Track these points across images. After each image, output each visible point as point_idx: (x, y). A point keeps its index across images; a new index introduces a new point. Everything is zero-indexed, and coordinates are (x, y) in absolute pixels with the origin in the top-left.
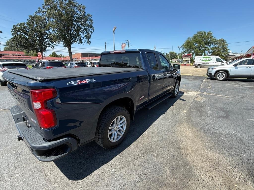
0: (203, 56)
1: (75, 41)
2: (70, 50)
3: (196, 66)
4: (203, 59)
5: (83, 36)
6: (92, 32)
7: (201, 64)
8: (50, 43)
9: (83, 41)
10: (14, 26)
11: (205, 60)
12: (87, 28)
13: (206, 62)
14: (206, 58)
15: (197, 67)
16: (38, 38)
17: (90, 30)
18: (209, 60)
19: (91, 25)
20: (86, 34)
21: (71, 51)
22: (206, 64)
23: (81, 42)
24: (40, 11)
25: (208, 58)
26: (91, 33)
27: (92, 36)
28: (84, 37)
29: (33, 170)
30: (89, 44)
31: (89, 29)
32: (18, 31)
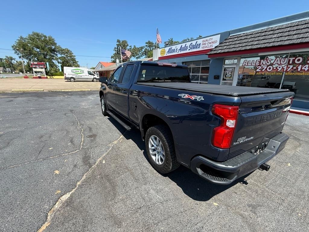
0: (73, 68)
3: (69, 79)
4: (74, 71)
7: (74, 77)
11: (76, 72)
13: (79, 75)
14: (77, 70)
15: (69, 81)
18: (81, 72)
22: (79, 77)
25: (79, 71)
29: (267, 185)
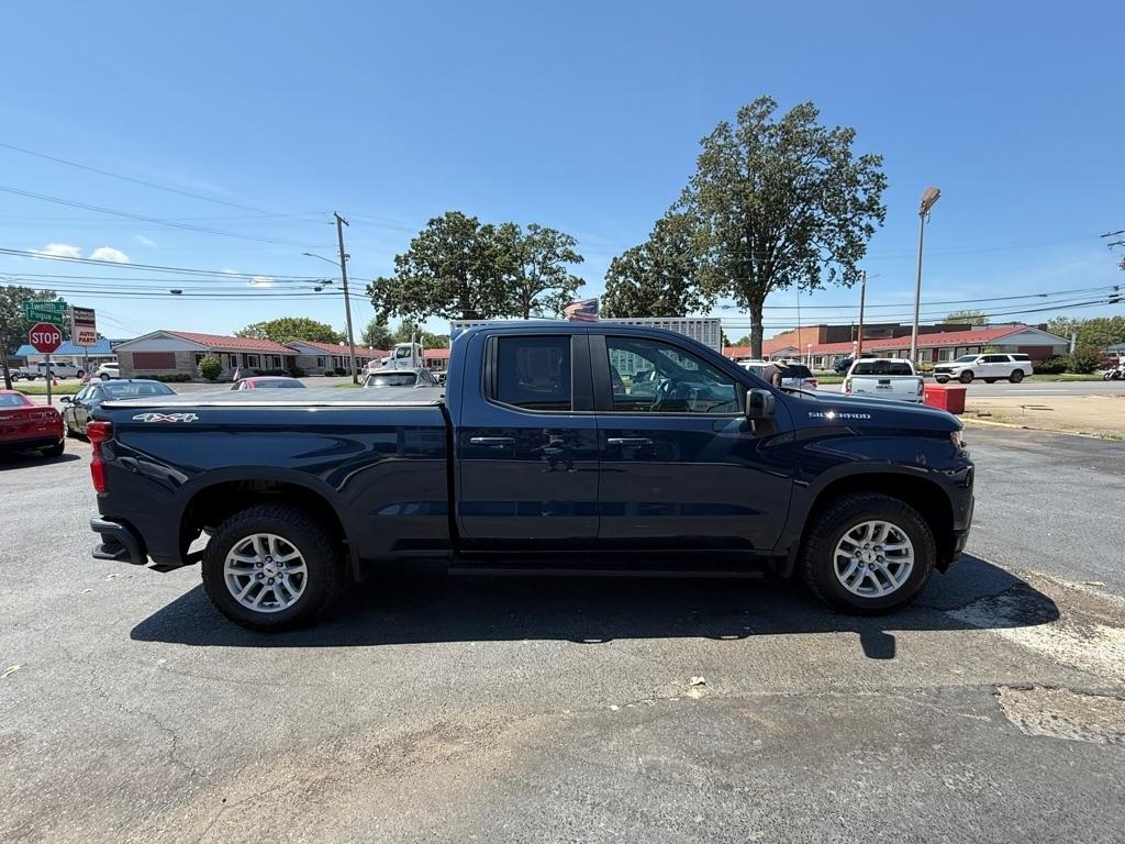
1: (785, 281)
2: (757, 316)
5: (825, 253)
6: (870, 230)
8: (701, 299)
9: (824, 275)
10: (615, 259)
12: (849, 215)
16: (666, 287)
17: (863, 224)
19: (870, 199)
20: (841, 244)
21: (763, 321)
23: (814, 281)
24: (683, 201)
26: (864, 236)
27: (871, 245)
28: (830, 259)
30: (849, 286)
31: (856, 220)
32: (620, 273)
